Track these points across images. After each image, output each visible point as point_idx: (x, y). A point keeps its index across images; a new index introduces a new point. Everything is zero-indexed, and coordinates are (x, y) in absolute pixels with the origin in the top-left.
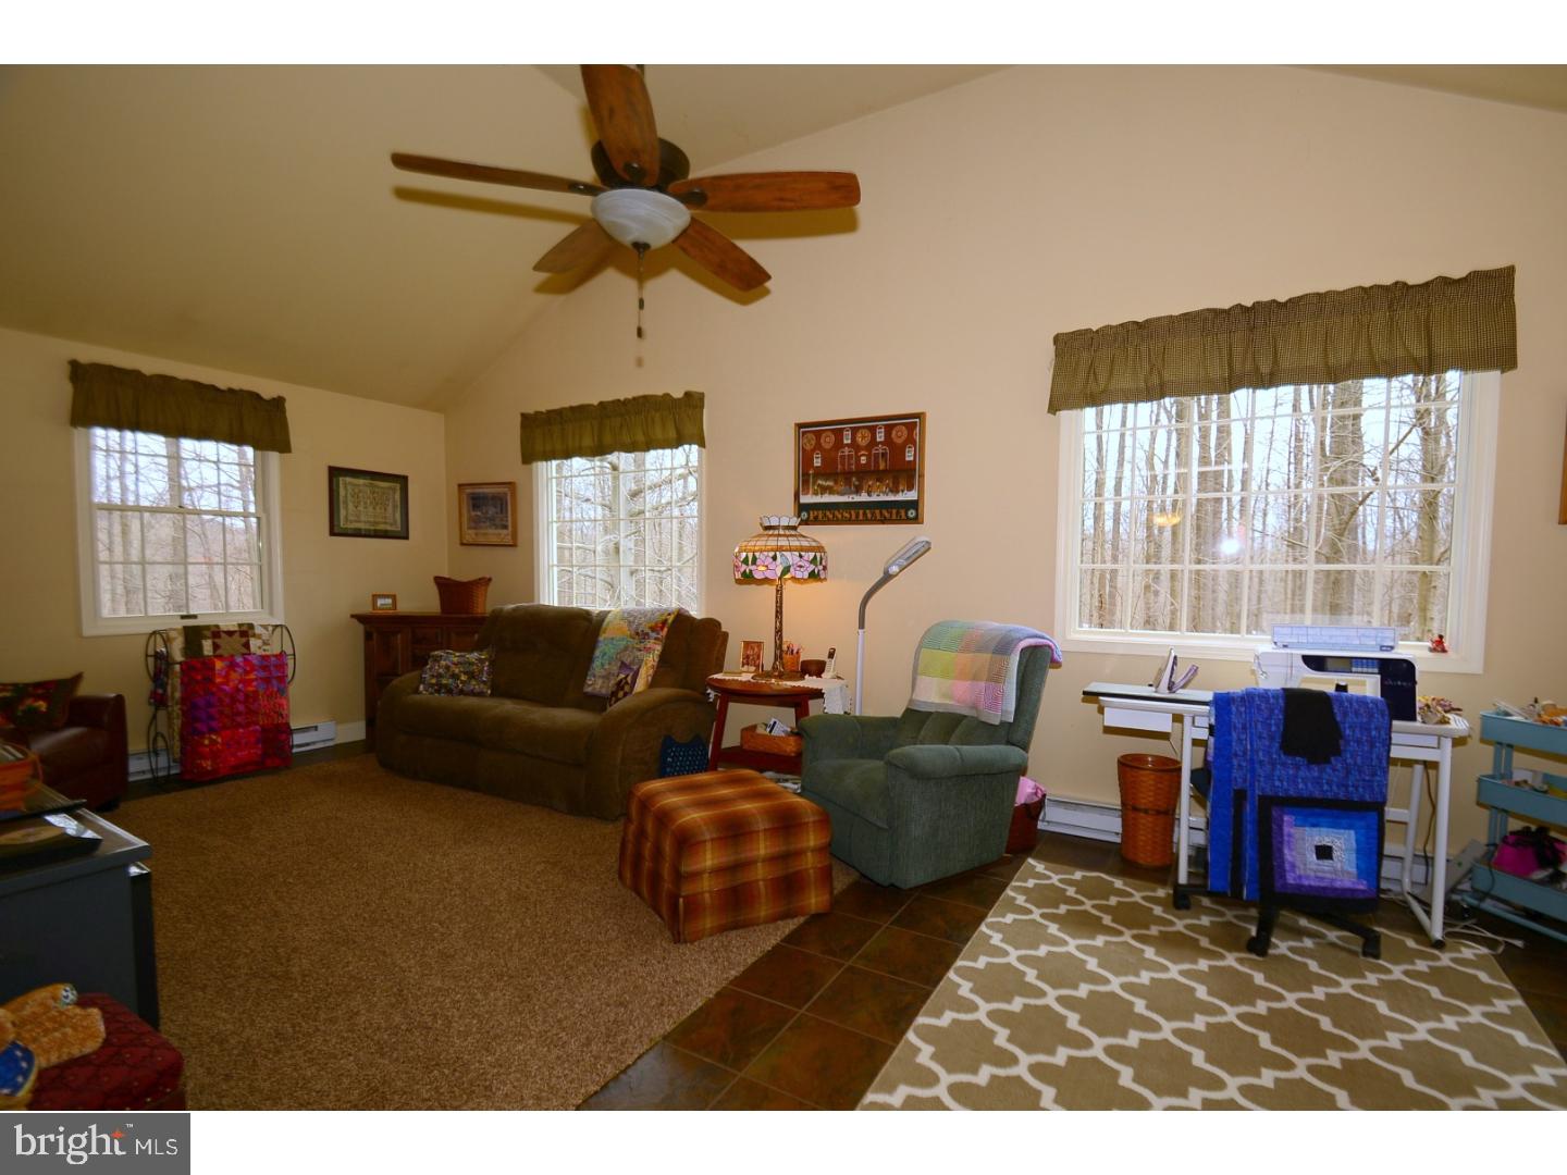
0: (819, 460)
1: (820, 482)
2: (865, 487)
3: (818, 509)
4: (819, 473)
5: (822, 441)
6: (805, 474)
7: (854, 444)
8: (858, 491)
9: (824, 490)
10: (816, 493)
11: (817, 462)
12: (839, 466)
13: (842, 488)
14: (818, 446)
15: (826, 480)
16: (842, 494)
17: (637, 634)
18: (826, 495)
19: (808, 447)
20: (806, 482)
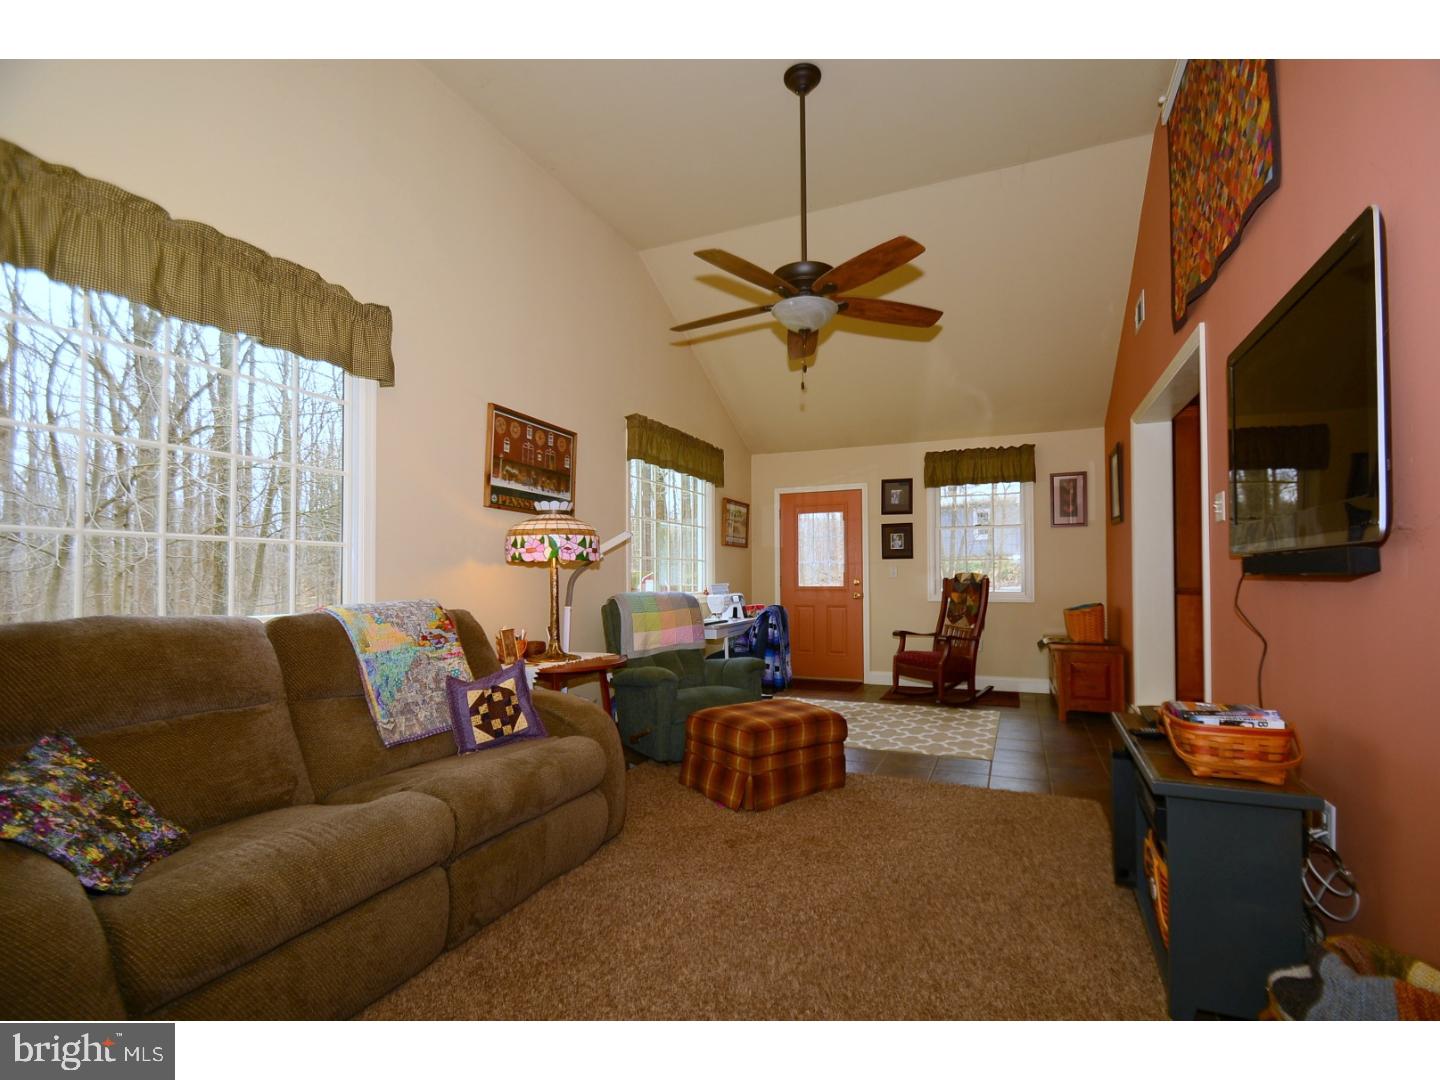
0: (508, 447)
1: (508, 468)
2: (540, 482)
3: (506, 495)
4: (508, 460)
5: (511, 429)
6: (496, 457)
7: (533, 441)
8: (535, 484)
9: (511, 477)
10: (504, 478)
11: (507, 449)
12: (523, 459)
13: (524, 479)
14: (508, 433)
15: (513, 468)
16: (524, 484)
17: (424, 638)
18: (512, 482)
19: (500, 432)
20: (496, 465)
